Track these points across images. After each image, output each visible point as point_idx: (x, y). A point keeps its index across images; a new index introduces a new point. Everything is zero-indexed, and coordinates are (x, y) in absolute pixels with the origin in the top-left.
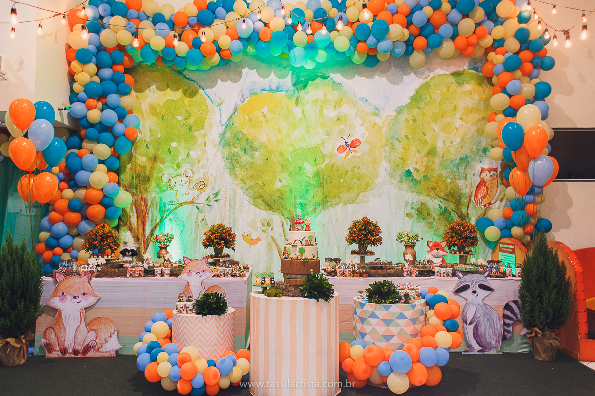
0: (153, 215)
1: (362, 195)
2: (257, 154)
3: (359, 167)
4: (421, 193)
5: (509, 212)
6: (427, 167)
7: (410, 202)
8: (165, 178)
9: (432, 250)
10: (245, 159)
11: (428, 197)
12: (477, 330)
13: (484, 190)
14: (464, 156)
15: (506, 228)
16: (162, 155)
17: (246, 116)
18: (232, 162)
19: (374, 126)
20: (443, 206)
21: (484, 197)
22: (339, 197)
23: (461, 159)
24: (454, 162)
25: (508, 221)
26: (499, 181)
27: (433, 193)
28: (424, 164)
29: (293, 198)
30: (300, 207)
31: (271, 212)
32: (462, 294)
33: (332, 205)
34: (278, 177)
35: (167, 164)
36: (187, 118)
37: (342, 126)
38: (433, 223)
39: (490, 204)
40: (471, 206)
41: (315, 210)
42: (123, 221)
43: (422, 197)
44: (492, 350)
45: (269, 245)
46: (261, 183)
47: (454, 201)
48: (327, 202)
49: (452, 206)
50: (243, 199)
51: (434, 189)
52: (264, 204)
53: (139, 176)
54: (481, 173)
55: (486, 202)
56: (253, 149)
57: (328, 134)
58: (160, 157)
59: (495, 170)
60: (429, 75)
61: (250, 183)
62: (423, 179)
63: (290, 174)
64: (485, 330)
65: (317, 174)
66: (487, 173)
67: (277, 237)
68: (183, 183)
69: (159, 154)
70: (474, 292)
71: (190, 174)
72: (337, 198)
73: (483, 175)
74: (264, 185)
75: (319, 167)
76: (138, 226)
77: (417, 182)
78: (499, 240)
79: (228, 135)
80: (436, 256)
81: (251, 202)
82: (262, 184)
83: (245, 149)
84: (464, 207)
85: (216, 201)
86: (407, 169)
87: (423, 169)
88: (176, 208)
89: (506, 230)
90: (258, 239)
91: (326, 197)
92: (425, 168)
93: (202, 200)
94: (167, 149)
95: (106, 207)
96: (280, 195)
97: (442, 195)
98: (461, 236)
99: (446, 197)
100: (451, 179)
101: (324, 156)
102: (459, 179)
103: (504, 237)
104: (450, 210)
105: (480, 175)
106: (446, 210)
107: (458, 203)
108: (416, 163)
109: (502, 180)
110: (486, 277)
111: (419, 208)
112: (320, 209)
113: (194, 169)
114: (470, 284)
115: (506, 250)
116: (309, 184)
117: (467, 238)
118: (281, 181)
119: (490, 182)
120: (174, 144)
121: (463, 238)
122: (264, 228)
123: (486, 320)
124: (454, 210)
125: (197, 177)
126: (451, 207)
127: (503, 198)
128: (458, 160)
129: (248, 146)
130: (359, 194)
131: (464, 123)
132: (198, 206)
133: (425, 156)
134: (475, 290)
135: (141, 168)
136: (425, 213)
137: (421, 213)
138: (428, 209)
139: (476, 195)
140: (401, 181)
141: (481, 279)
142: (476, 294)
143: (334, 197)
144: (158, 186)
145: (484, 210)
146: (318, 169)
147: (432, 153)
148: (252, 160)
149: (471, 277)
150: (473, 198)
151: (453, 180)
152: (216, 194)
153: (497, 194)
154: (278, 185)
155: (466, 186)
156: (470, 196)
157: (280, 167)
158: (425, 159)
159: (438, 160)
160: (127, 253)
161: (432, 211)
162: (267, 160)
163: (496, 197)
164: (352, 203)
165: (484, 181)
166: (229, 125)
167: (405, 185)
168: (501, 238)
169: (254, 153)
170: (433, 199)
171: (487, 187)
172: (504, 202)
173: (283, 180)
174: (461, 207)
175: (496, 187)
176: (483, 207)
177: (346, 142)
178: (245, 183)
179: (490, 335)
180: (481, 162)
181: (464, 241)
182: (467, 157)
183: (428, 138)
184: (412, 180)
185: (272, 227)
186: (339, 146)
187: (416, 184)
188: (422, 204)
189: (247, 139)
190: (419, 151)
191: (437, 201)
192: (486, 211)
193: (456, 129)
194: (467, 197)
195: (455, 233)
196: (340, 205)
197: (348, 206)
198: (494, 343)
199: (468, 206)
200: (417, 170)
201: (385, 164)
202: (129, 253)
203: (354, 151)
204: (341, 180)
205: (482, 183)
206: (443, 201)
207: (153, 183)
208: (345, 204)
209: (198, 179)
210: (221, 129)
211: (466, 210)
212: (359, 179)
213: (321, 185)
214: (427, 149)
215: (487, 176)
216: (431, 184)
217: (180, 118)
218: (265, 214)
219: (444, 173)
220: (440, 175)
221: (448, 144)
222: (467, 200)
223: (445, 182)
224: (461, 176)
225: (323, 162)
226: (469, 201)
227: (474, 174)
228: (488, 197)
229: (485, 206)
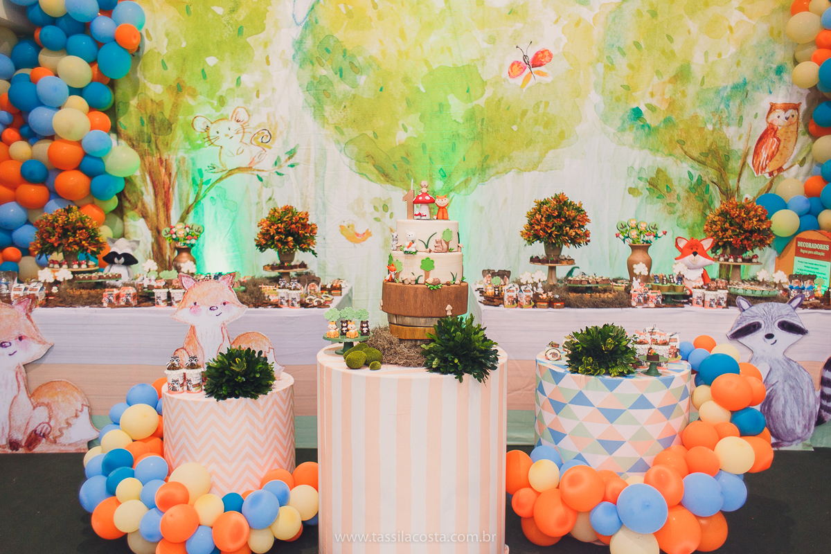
0: (182, 192)
1: (551, 154)
2: (362, 79)
3: (547, 104)
4: (658, 151)
5: (817, 184)
6: (672, 103)
7: (636, 167)
8: (199, 125)
9: (684, 255)
10: (341, 88)
11: (670, 158)
12: (770, 406)
13: (772, 145)
14: (741, 81)
15: (809, 212)
16: (190, 81)
17: (342, 6)
18: (319, 93)
19: (577, 24)
20: (696, 174)
22: (510, 158)
23: (736, 87)
24: (721, 93)
25: (814, 200)
26: (801, 128)
27: (679, 151)
28: (667, 97)
29: (429, 161)
30: (440, 176)
31: (389, 186)
32: (746, 340)
33: (498, 173)
34: (400, 123)
35: (201, 98)
36: (233, 11)
37: (519, 26)
38: (675, 204)
39: (780, 169)
40: (745, 174)
41: (466, 182)
42: (129, 201)
43: (658, 158)
44: (795, 443)
46: (370, 133)
47: (716, 164)
48: (488, 168)
49: (712, 174)
50: (340, 163)
51: (681, 143)
52: (376, 172)
53: (152, 119)
54: (770, 112)
55: (773, 166)
56: (356, 69)
57: (492, 40)
58: (188, 85)
59: (796, 107)
61: (351, 133)
62: (662, 125)
63: (422, 117)
64: (784, 406)
65: (471, 117)
66: (780, 112)
68: (232, 133)
69: (185, 78)
70: (769, 336)
71: (243, 116)
72: (506, 160)
73: (774, 116)
74: (376, 137)
75: (475, 102)
76: (157, 208)
77: (650, 130)
78: (795, 235)
79: (309, 43)
80: (692, 266)
81: (354, 168)
82: (372, 136)
83: (341, 71)
84: (732, 176)
85: (292, 166)
86: (635, 106)
87: (664, 107)
88: (221, 179)
89: (810, 218)
90: (367, 234)
91: (486, 158)
92: (667, 105)
93: (267, 164)
94: (199, 69)
95: (91, 175)
96: (405, 156)
97: (696, 154)
98: (741, 227)
99: (703, 159)
100: (714, 125)
101: (484, 83)
102: (728, 125)
103: (804, 231)
104: (708, 182)
105: (767, 117)
106: (700, 180)
107: (722, 169)
108: (652, 95)
109: (806, 126)
110: (795, 308)
111: (652, 178)
112: (475, 180)
113: (251, 108)
114: (761, 322)
115: (810, 252)
116: (457, 135)
117: (752, 232)
118: (406, 130)
119: (784, 129)
120: (211, 61)
121: (745, 231)
122: (377, 215)
123: (787, 388)
124: (715, 181)
125: (256, 122)
126: (710, 176)
127: (805, 158)
128: (729, 89)
129: (345, 65)
130: (547, 152)
131: (745, 18)
132: (261, 174)
133: (670, 82)
134: (770, 332)
135: (155, 106)
136: (662, 187)
137: (655, 187)
138: (668, 180)
139: (757, 153)
140: (622, 129)
141: (784, 312)
142: (772, 341)
143: (501, 159)
144: (188, 138)
145: (768, 182)
146: (473, 108)
147: (682, 75)
148: (353, 91)
149: (766, 308)
150: (750, 160)
151: (718, 126)
152: (291, 154)
153: (795, 152)
154: (401, 137)
155: (740, 138)
156: (746, 155)
157: (404, 104)
158: (669, 87)
159: (692, 89)
160: (116, 260)
161: (675, 183)
162: (381, 90)
163: (792, 157)
164: (533, 169)
165: (773, 129)
166: (310, 24)
167: (629, 137)
168: (799, 231)
169: (358, 76)
170: (679, 162)
171: (779, 140)
172: (806, 166)
173: (410, 129)
174: (728, 175)
175: (793, 140)
176: (767, 175)
177: (525, 56)
178: (342, 133)
179: (792, 416)
180: (771, 93)
181: (746, 238)
182: (745, 84)
183: (677, 47)
184: (643, 126)
185: (392, 213)
186: (513, 64)
187: (649, 134)
188: (659, 171)
189: (345, 52)
190: (658, 72)
191: (685, 165)
192: (771, 183)
193: (731, 28)
194: (740, 157)
195: (730, 222)
196: (511, 174)
197: (526, 174)
198: (799, 430)
199: (740, 175)
200: (652, 108)
201: (595, 98)
202: (119, 259)
203: (538, 73)
204: (515, 128)
205: (770, 131)
206: (696, 165)
207: (179, 133)
208: (520, 171)
209: (259, 126)
210: (296, 33)
211: (736, 181)
212: (546, 126)
213: (478, 137)
214: (673, 69)
215: (779, 118)
216: (676, 134)
217: (219, 10)
218: (378, 189)
219: (702, 113)
220: (695, 118)
221: (712, 58)
222: (740, 162)
223: (702, 129)
224: (733, 119)
225: (482, 95)
226: (744, 164)
227: (756, 116)
228: (778, 156)
229: (771, 174)
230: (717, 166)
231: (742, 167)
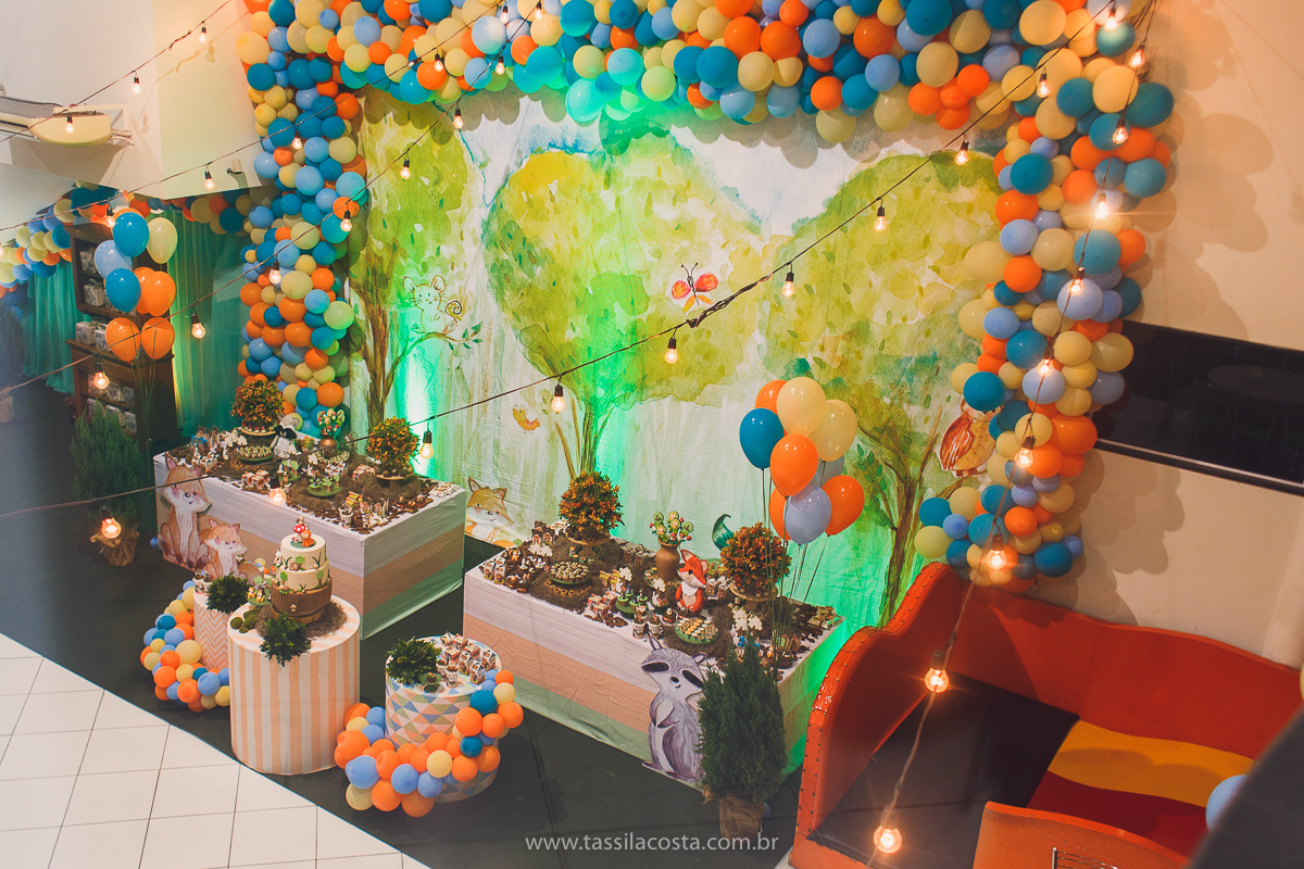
0: (394, 342)
1: (709, 388)
2: (538, 270)
3: (710, 333)
6: (844, 363)
8: (408, 284)
10: (519, 275)
12: (671, 740)
13: (964, 439)
14: (930, 354)
16: (404, 244)
17: (524, 194)
18: (501, 276)
19: (746, 252)
20: (867, 450)
21: (961, 453)
22: (668, 383)
23: (922, 361)
24: (903, 364)
28: (839, 354)
32: (656, 675)
33: (654, 395)
34: (570, 321)
35: (410, 260)
36: (436, 183)
37: (686, 243)
40: (931, 464)
41: (625, 396)
42: (354, 344)
44: (689, 780)
45: (551, 438)
46: (542, 325)
47: (891, 444)
48: (646, 388)
49: (887, 455)
50: (516, 349)
52: (546, 365)
53: (374, 272)
55: (963, 464)
56: (534, 260)
57: (658, 254)
58: (401, 246)
60: (877, 155)
61: (526, 321)
63: (589, 320)
64: (683, 744)
65: (634, 331)
67: (564, 428)
68: (431, 299)
69: (399, 239)
70: (675, 680)
71: (440, 285)
72: (664, 383)
74: (548, 330)
75: (638, 316)
76: (375, 354)
79: (495, 226)
81: (527, 357)
82: (544, 328)
83: (520, 257)
84: (914, 463)
85: (476, 341)
86: (801, 357)
87: (835, 365)
88: (421, 340)
90: (536, 423)
91: (645, 377)
92: (838, 364)
93: (457, 334)
94: (409, 235)
95: (312, 327)
96: (571, 355)
97: (868, 428)
99: (876, 434)
100: (893, 399)
101: (648, 298)
102: (910, 403)
104: (881, 463)
105: (963, 404)
106: (871, 458)
107: (901, 452)
108: (822, 349)
112: (633, 397)
113: (447, 278)
114: (669, 665)
116: (620, 346)
118: (574, 329)
119: (980, 424)
120: (418, 228)
122: (545, 407)
123: (686, 730)
124: (890, 463)
125: (451, 291)
126: (884, 456)
128: (913, 361)
129: (524, 253)
130: (705, 385)
131: (940, 281)
132: (453, 343)
133: (843, 338)
134: (675, 677)
135: (377, 260)
139: (946, 443)
141: (689, 663)
142: (676, 685)
143: (660, 381)
144: (399, 295)
146: (636, 322)
147: (859, 333)
148: (530, 281)
149: (674, 654)
150: (937, 449)
151: (896, 401)
152: (477, 329)
154: (569, 335)
155: (926, 421)
156: (934, 442)
157: (574, 303)
158: (842, 343)
159: (869, 352)
160: (281, 433)
162: (554, 284)
164: (691, 400)
165: (968, 420)
166: (496, 207)
169: (534, 267)
171: (972, 435)
173: (578, 329)
174: (909, 460)
176: (954, 473)
177: (690, 278)
178: (518, 319)
179: (689, 756)
182: (935, 359)
183: (855, 298)
186: (677, 284)
189: (524, 239)
190: (830, 324)
192: (959, 484)
193: (921, 290)
194: (925, 443)
196: (668, 399)
197: (683, 404)
198: (694, 770)
199: (924, 463)
200: (821, 364)
201: (758, 338)
202: (283, 433)
203: (703, 298)
205: (964, 422)
206: (867, 439)
207: (393, 289)
208: (677, 399)
209: (453, 296)
210: (484, 213)
211: (919, 470)
212: (706, 357)
213: (637, 353)
214: (848, 324)
216: (847, 398)
217: (426, 181)
219: (879, 383)
220: (870, 385)
221: (896, 321)
222: (925, 449)
223: (877, 401)
224: (916, 397)
225: (646, 309)
226: (930, 453)
227: (949, 399)
228: (969, 454)
229: (959, 473)
230: (894, 447)
231: (927, 457)
